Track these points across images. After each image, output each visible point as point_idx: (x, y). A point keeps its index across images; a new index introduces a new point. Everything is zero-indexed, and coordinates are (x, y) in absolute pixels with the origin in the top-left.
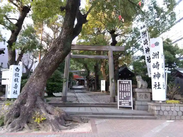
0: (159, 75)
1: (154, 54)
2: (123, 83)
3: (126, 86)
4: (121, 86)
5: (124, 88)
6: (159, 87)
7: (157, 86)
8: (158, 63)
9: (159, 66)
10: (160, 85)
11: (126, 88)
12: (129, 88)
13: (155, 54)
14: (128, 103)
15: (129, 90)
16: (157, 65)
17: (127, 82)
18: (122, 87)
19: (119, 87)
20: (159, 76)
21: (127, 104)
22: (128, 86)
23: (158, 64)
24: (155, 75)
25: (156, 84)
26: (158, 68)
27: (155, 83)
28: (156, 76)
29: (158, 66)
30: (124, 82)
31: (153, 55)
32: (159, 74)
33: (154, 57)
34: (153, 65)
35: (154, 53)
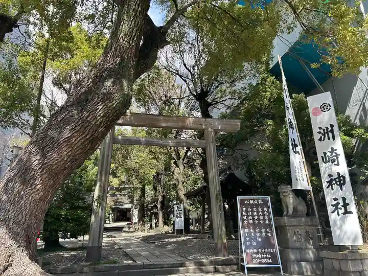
0: (342, 178)
1: (322, 131)
2: (249, 204)
3: (258, 212)
4: (247, 211)
5: (253, 216)
6: (346, 210)
7: (339, 206)
8: (336, 150)
9: (337, 158)
10: (348, 204)
11: (259, 216)
12: (266, 217)
13: (324, 130)
14: (269, 256)
15: (267, 222)
16: (334, 154)
17: (260, 202)
18: (250, 214)
19: (242, 215)
20: (342, 182)
21: (266, 258)
22: (263, 211)
23: (336, 153)
24: (332, 180)
25: (338, 203)
26: (336, 163)
27: (335, 199)
28: (334, 182)
29: (335, 158)
30: (252, 202)
31: (320, 133)
32: (342, 176)
33: (323, 137)
34: (322, 157)
35: (320, 128)
